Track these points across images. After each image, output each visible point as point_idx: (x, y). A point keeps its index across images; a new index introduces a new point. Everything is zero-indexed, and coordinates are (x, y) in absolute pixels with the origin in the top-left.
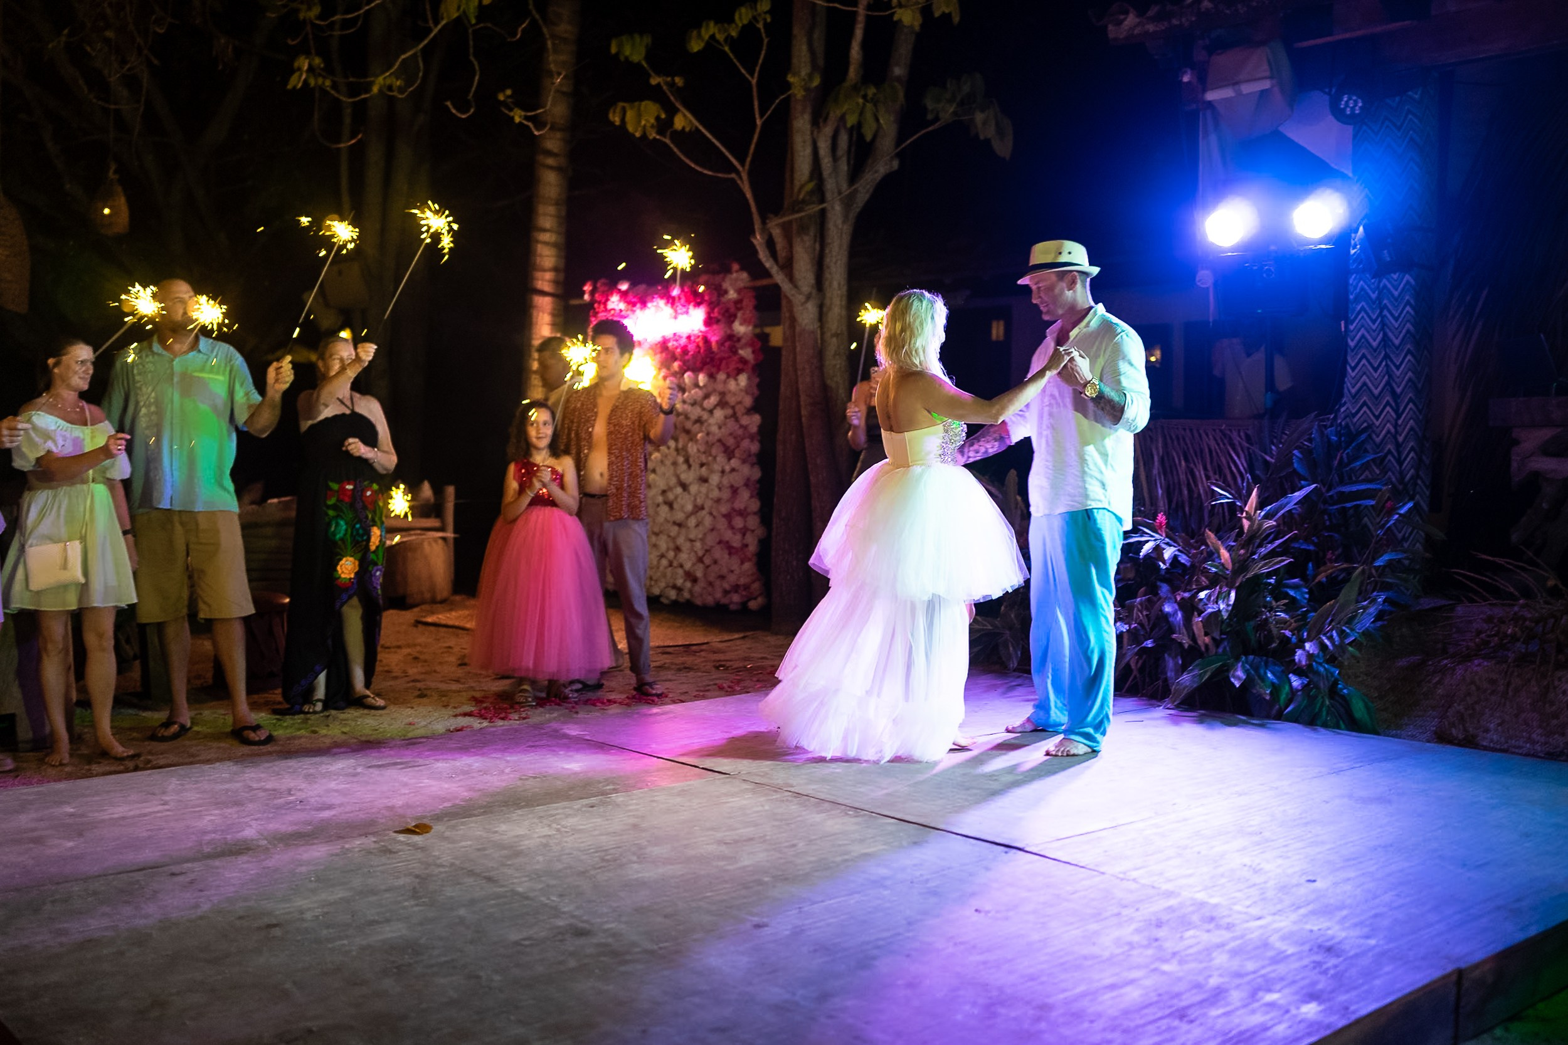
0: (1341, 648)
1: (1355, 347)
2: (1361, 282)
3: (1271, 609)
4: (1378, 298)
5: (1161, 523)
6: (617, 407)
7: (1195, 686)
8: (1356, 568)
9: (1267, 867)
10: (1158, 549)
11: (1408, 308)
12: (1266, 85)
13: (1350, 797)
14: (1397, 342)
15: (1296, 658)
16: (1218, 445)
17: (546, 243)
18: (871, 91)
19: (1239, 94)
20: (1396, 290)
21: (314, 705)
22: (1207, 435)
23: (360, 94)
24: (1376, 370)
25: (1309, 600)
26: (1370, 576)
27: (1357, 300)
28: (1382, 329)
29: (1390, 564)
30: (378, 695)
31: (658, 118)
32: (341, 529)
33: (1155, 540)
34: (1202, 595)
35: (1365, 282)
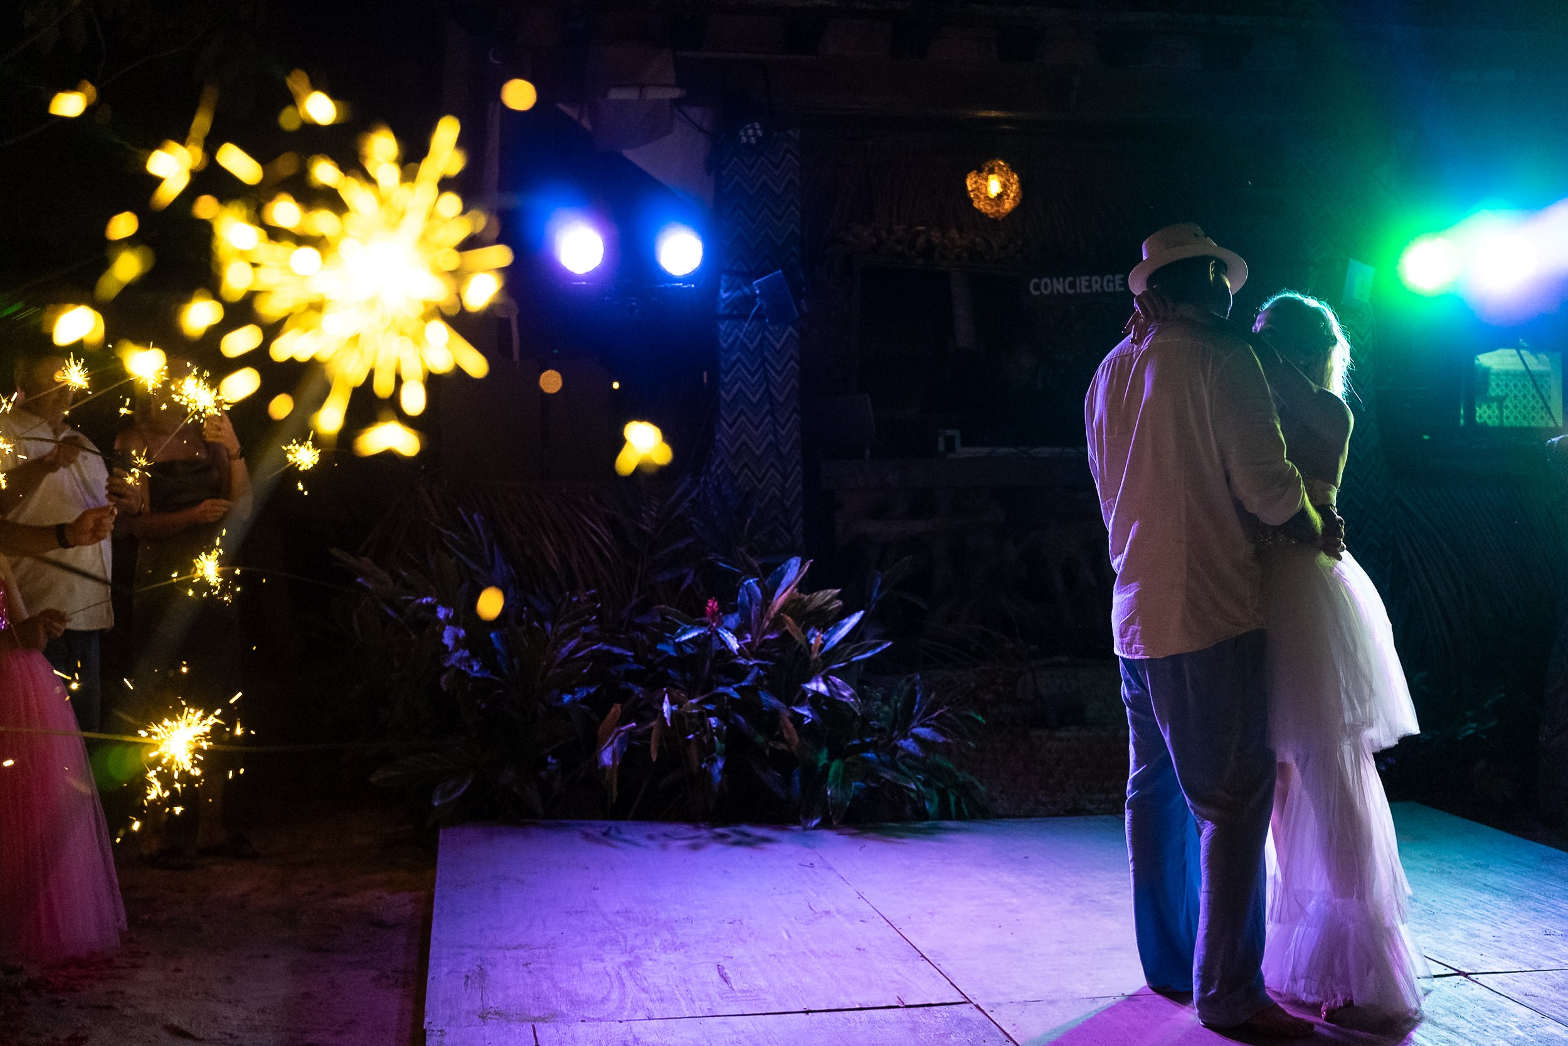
1: (732, 401)
2: (736, 330)
4: (758, 351)
11: (792, 363)
14: (780, 398)
19: (642, 98)
20: (778, 342)
24: (757, 428)
27: (731, 349)
28: (763, 384)
35: (740, 330)
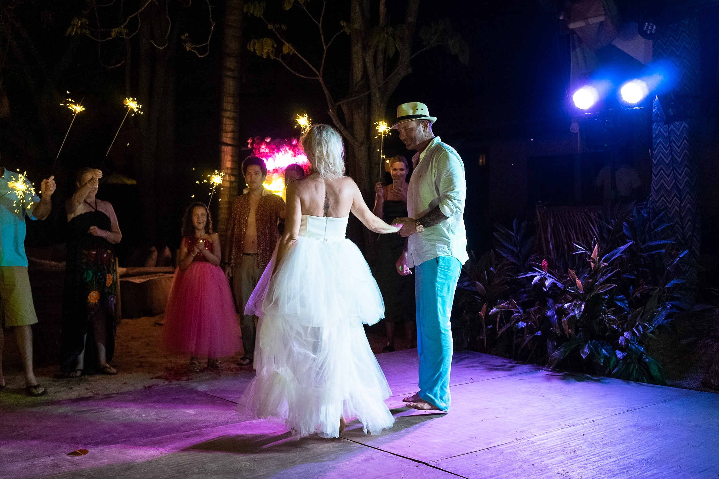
0: (644, 335)
1: (657, 163)
2: (659, 127)
3: (605, 313)
4: (669, 137)
5: (544, 266)
6: (261, 205)
7: (562, 357)
8: (656, 289)
9: (571, 474)
10: (542, 280)
11: (685, 141)
12: (602, 19)
13: (635, 426)
14: (679, 160)
15: (619, 341)
16: (583, 220)
17: (228, 118)
18: (390, 30)
19: (588, 24)
20: (678, 131)
21: (76, 373)
22: (578, 216)
23: (107, 38)
24: (668, 176)
25: (629, 307)
26: (664, 292)
27: (657, 137)
28: (671, 153)
29: (676, 285)
30: (114, 367)
31: (273, 47)
32: (89, 276)
33: (541, 275)
34: (566, 306)
35: (661, 127)
